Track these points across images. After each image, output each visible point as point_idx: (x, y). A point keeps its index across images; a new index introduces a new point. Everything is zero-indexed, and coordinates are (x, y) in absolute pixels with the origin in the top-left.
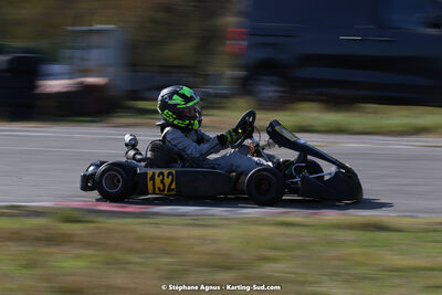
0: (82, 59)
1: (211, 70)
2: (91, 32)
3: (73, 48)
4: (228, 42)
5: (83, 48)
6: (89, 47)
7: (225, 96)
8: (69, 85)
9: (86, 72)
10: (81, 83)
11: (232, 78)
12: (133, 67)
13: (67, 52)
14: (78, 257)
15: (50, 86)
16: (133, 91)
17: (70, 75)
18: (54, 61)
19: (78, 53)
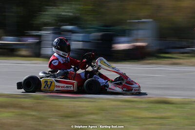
8: (129, 46)
15: (120, 47)
17: (129, 42)
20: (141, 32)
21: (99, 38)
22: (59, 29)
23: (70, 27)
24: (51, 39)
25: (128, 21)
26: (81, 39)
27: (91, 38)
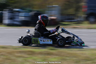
0: (50, 13)
1: (79, 15)
2: (52, 7)
3: (49, 11)
4: (83, 9)
5: (51, 10)
6: (52, 10)
7: (82, 21)
9: (51, 16)
10: (50, 18)
11: (84, 17)
13: (47, 11)
14: (55, 58)
19: (49, 12)
20: (53, 12)
21: (33, 15)
22: (12, 10)
23: (17, 10)
24: (7, 15)
25: (48, 6)
26: (23, 15)
27: (30, 15)
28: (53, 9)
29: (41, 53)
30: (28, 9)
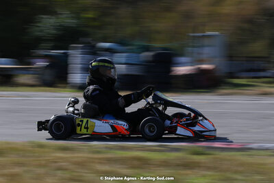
0: (199, 54)
2: (204, 36)
3: (194, 47)
5: (199, 47)
6: (203, 46)
8: (191, 70)
9: (201, 62)
10: (199, 68)
12: (230, 57)
13: (190, 49)
15: (179, 71)
16: (230, 73)
17: (191, 64)
18: (182, 55)
20: (207, 51)
21: (151, 59)
22: (94, 47)
23: (107, 45)
24: (79, 60)
25: (191, 34)
26: (123, 60)
28: (206, 41)
29: (165, 164)
30: (138, 43)
